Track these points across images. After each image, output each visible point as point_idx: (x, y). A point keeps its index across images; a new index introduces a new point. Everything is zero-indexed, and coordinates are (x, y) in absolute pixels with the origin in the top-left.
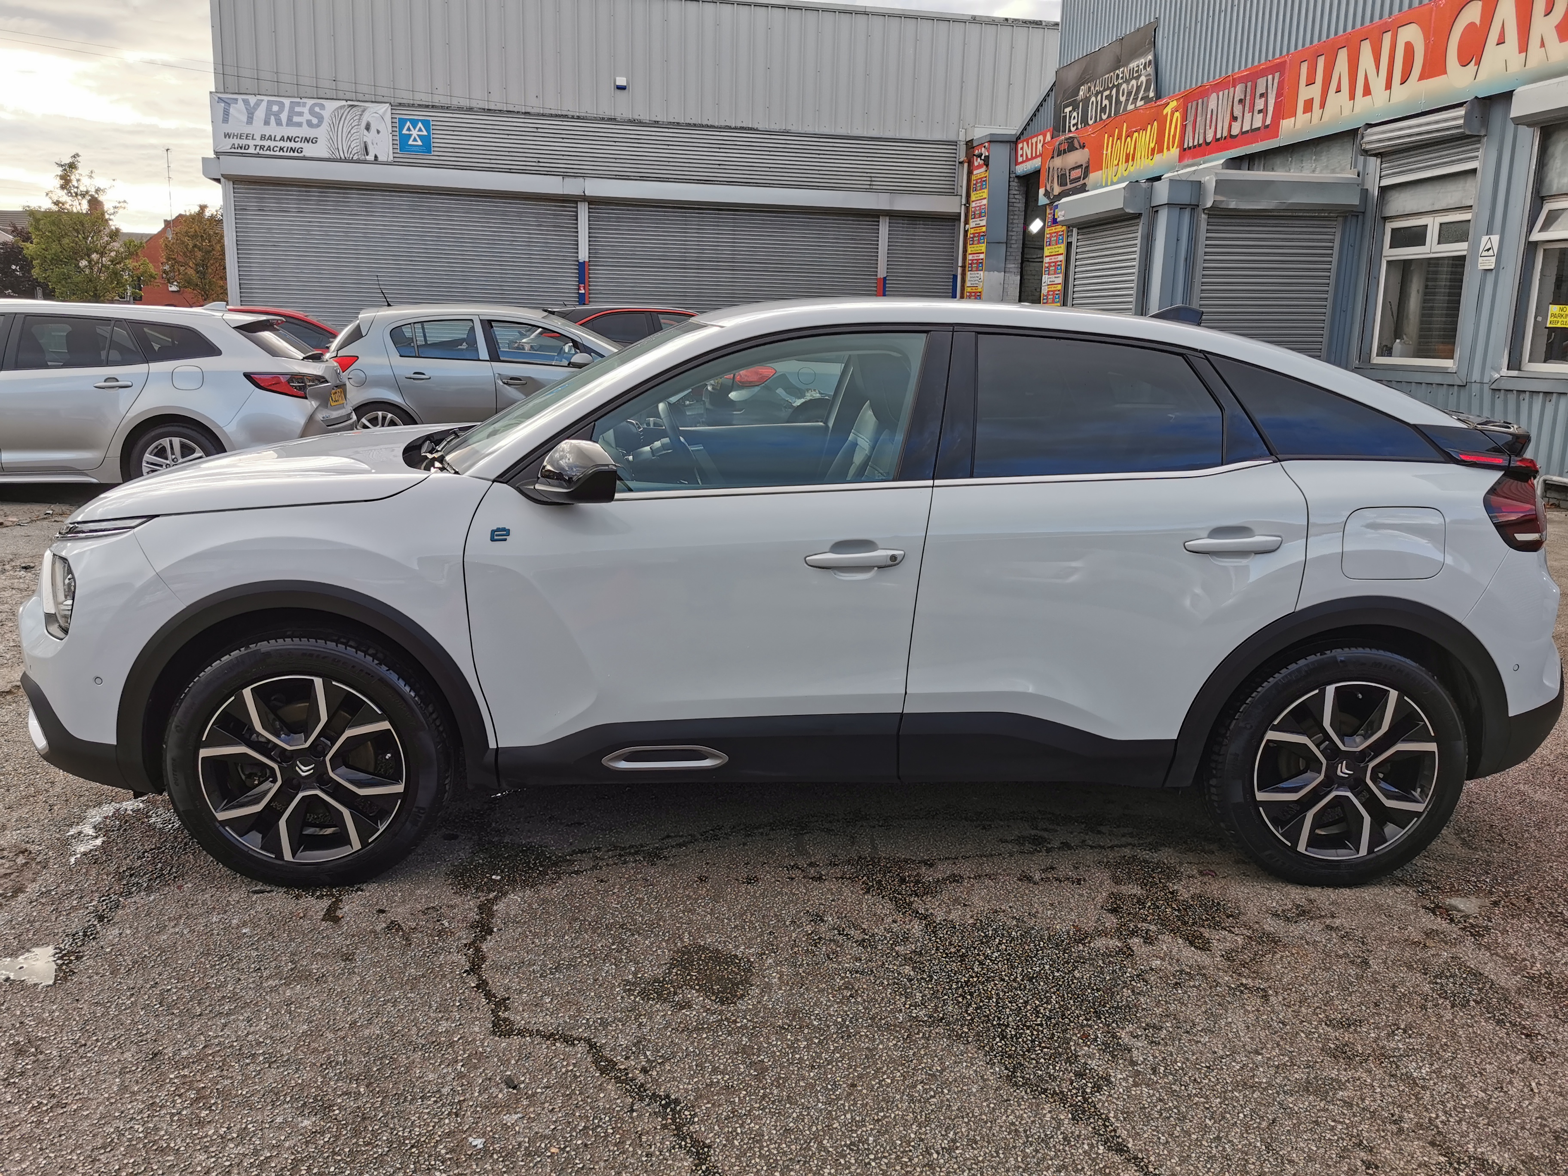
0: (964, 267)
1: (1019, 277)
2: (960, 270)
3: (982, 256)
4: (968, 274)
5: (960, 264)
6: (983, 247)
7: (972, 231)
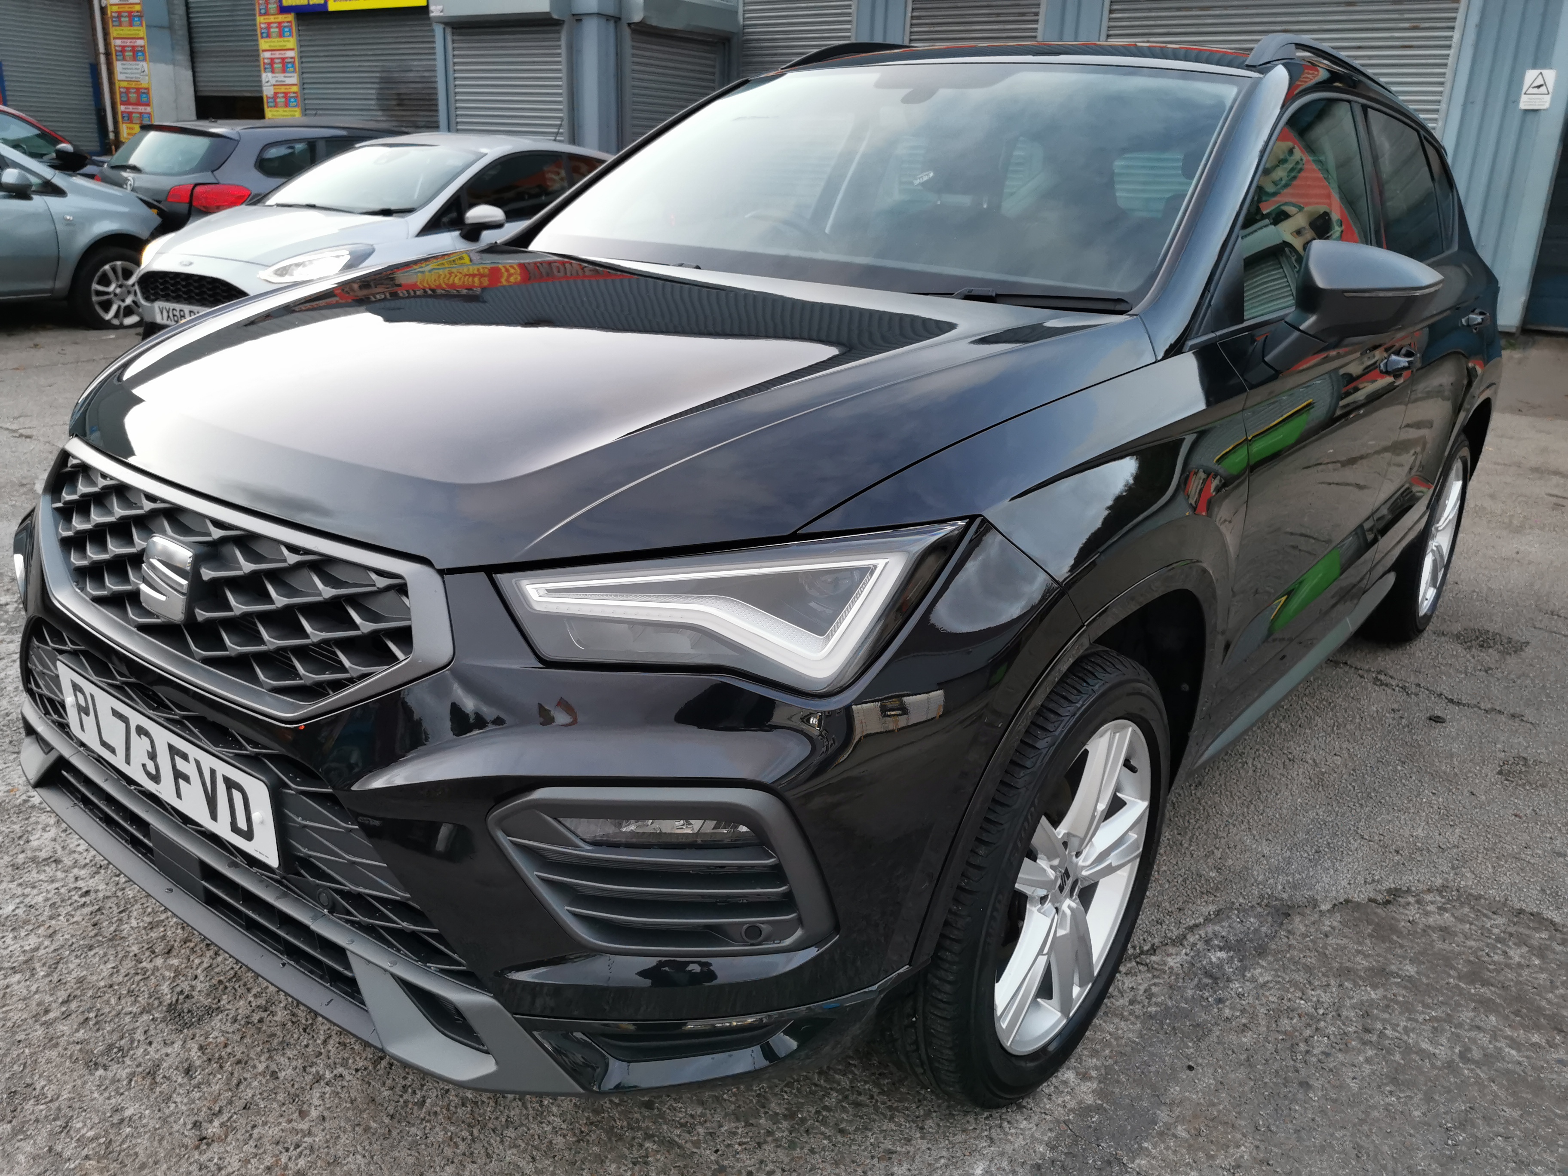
0: (108, 54)
1: (189, 73)
2: (102, 59)
3: (140, 43)
4: (119, 66)
5: (101, 48)
6: (142, 31)
7: (115, 8)
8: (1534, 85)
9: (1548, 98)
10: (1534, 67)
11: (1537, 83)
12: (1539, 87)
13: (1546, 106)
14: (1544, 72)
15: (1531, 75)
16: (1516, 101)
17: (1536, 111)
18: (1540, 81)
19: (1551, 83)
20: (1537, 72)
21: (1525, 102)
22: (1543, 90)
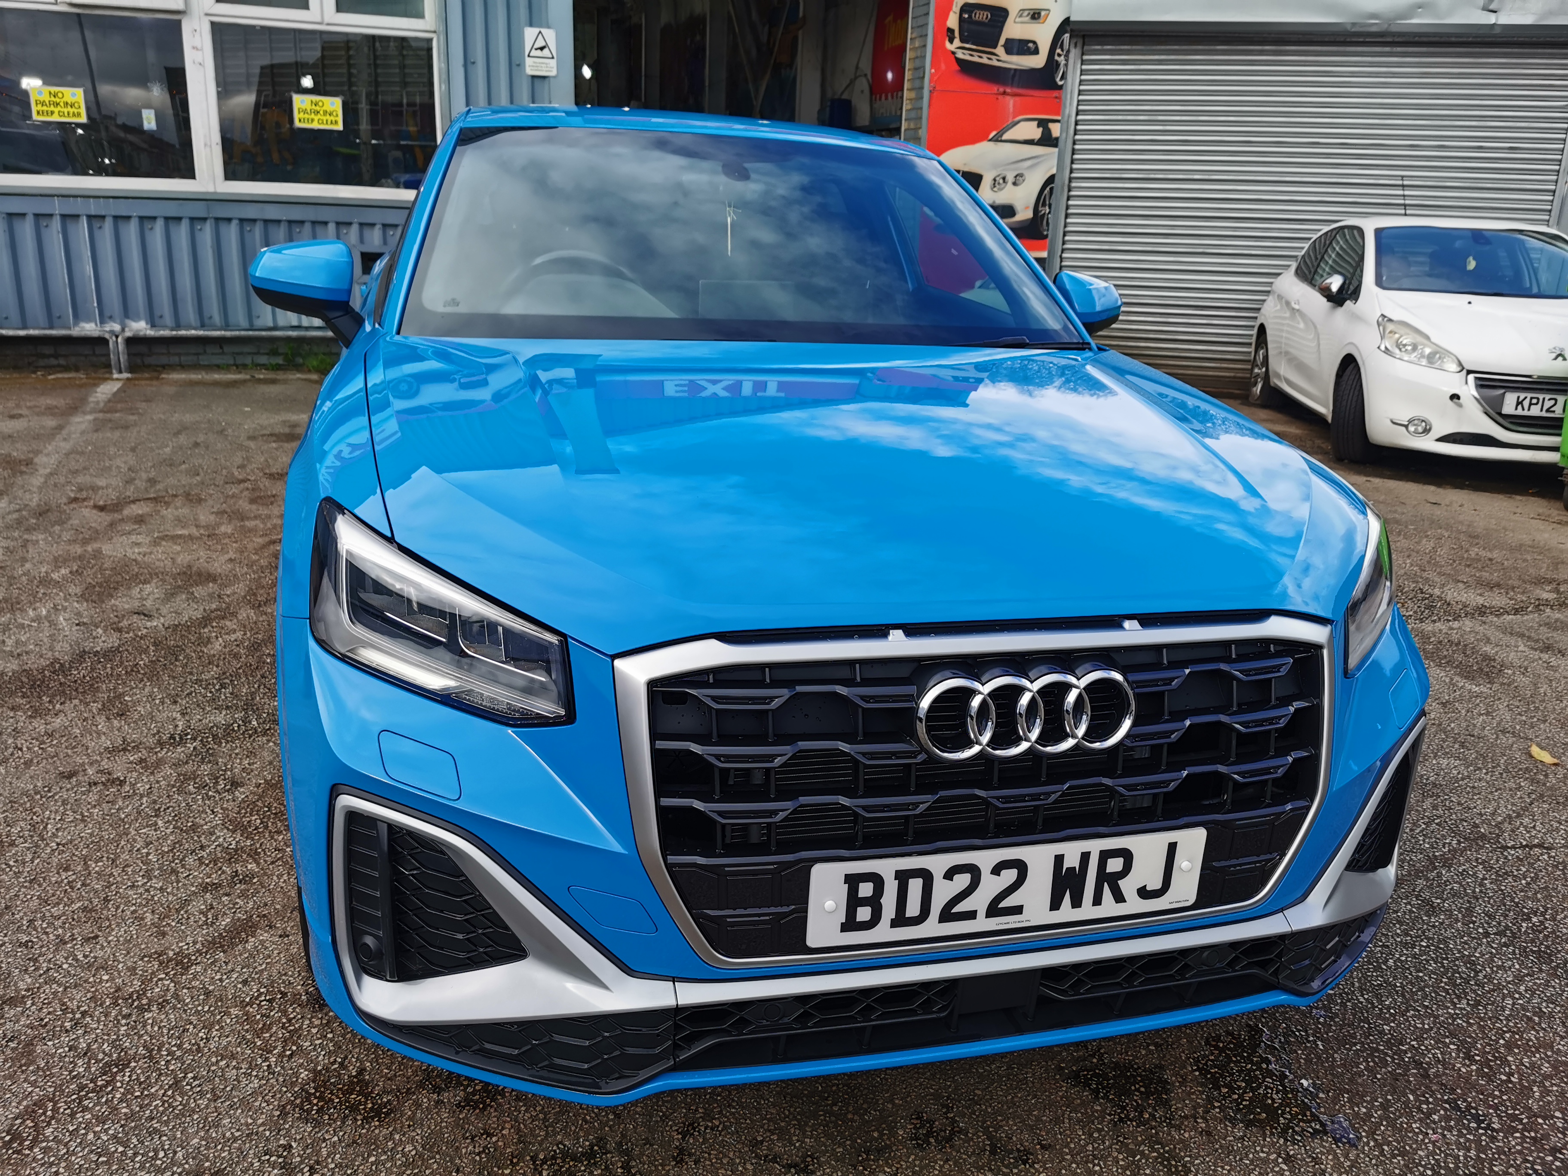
8: (536, 46)
9: (553, 63)
10: (531, 25)
11: (537, 45)
12: (542, 49)
13: (554, 73)
14: (544, 31)
15: (530, 34)
16: (521, 65)
17: (544, 78)
18: (540, 43)
19: (552, 45)
20: (536, 31)
21: (532, 67)
22: (546, 51)
